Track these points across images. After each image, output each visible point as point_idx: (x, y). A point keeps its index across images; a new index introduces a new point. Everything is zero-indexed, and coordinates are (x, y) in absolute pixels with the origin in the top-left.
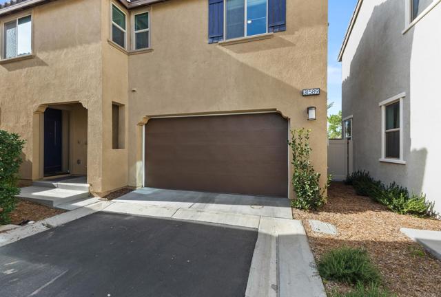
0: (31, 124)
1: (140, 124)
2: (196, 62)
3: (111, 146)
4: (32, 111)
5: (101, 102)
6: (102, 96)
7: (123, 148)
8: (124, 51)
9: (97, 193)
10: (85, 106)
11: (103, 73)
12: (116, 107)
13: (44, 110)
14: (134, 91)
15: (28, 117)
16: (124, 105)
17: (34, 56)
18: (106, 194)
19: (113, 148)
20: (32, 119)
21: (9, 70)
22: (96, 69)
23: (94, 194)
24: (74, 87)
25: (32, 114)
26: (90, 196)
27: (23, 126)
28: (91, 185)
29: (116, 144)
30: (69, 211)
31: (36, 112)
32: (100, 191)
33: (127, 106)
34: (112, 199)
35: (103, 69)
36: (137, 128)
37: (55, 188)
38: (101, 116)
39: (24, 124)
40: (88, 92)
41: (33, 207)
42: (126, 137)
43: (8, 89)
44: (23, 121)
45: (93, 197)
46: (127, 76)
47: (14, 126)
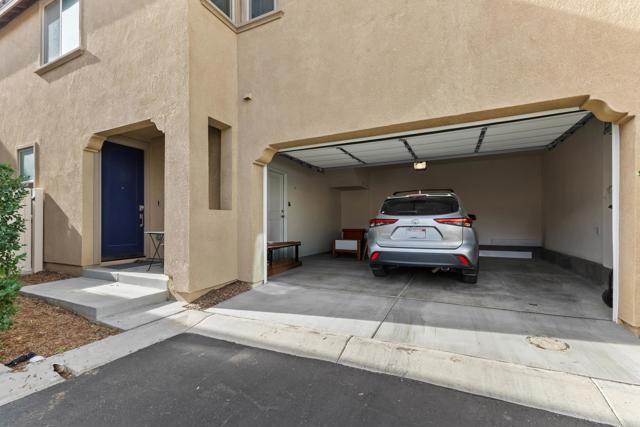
0: (81, 169)
1: (259, 163)
2: (372, 19)
3: (206, 202)
4: (82, 147)
5: (188, 115)
6: (190, 103)
7: (228, 208)
8: (229, 25)
9: (181, 294)
10: (160, 127)
11: (190, 58)
12: (216, 131)
13: (99, 145)
14: (247, 99)
15: (75, 158)
16: (229, 127)
17: (84, 51)
18: (198, 296)
19: (210, 208)
20: (81, 161)
21: (49, 82)
22: (178, 54)
23: (176, 296)
24: (142, 96)
25: (82, 152)
26: (169, 298)
27: (69, 175)
28: (171, 278)
29: (217, 201)
30: (123, 331)
31: (88, 149)
32: (185, 289)
33: (235, 129)
34: (207, 307)
35: (190, 52)
36: (254, 170)
37: (114, 281)
38: (187, 143)
39: (69, 171)
40: (166, 100)
41: (62, 318)
42: (233, 188)
43: (50, 114)
44: (69, 166)
45: (175, 300)
46: (235, 72)
47: (58, 176)
